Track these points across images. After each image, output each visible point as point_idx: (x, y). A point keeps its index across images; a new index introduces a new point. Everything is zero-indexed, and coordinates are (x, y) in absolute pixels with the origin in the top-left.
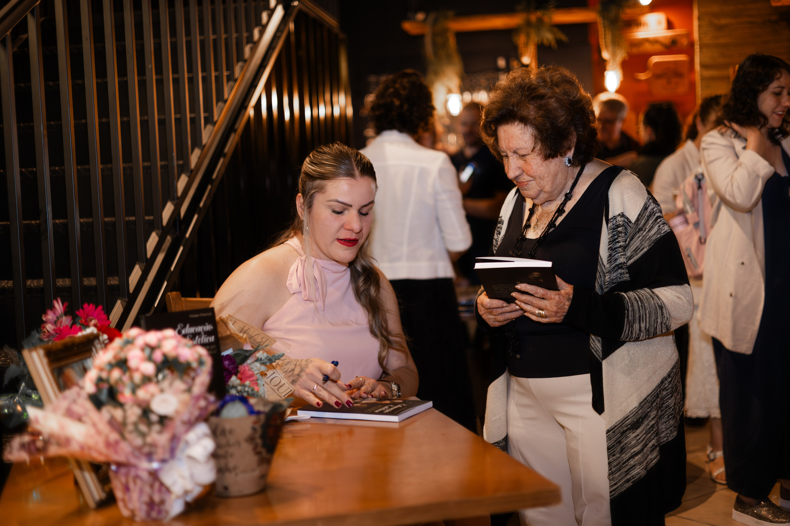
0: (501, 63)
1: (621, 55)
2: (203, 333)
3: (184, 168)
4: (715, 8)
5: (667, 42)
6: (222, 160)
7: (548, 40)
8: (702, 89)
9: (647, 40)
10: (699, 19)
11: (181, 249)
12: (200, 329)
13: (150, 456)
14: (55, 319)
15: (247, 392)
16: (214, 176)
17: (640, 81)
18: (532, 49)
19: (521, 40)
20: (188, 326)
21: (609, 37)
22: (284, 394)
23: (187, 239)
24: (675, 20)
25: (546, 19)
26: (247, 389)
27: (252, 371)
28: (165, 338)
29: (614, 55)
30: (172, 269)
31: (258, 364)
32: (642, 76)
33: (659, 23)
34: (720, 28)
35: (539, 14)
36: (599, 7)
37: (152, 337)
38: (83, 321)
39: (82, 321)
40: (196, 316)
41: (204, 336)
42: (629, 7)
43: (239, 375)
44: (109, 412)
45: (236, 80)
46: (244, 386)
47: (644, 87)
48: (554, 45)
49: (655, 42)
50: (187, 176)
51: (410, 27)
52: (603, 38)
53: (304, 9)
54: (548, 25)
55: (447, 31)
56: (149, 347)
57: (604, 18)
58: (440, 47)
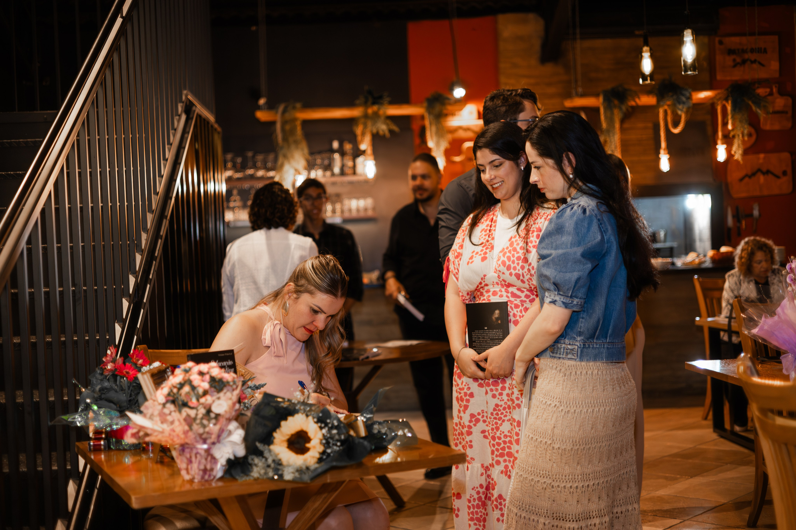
0: (336, 145)
1: (444, 145)
2: (226, 366)
6: (160, 241)
7: (383, 131)
9: (460, 128)
12: (225, 363)
14: (111, 360)
16: (156, 255)
17: (454, 162)
18: (368, 137)
19: (359, 130)
20: (217, 361)
21: (434, 129)
25: (381, 112)
26: (247, 405)
27: (246, 395)
29: (438, 144)
31: (249, 390)
32: (457, 159)
33: (471, 113)
35: (375, 108)
36: (425, 104)
40: (223, 355)
41: (227, 369)
42: (450, 104)
47: (458, 168)
48: (388, 134)
49: (467, 129)
50: (140, 254)
51: (262, 115)
52: (429, 130)
53: (200, 113)
54: (383, 118)
55: (295, 120)
56: (201, 374)
57: (430, 113)
58: (288, 134)
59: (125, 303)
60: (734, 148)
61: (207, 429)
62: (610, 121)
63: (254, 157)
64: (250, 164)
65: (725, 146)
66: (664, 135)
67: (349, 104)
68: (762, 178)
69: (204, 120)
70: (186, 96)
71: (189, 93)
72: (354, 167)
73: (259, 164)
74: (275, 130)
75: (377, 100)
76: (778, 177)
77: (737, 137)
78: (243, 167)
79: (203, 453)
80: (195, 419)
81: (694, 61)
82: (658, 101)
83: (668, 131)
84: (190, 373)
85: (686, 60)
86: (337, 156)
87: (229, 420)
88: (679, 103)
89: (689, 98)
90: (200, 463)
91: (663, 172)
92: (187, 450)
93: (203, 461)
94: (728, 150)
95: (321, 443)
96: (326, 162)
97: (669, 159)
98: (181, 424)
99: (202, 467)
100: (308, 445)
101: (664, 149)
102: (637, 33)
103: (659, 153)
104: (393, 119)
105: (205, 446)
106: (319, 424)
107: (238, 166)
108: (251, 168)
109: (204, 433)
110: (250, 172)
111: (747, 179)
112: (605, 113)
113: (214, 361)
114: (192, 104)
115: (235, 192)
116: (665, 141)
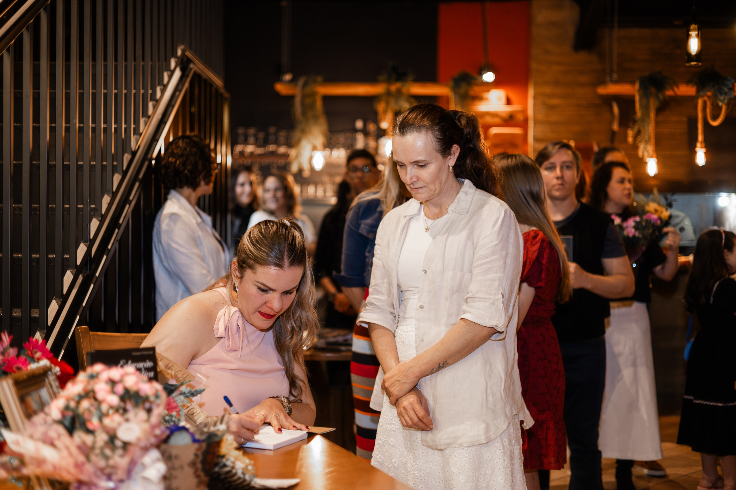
0: (359, 124)
2: (143, 369)
3: (96, 212)
4: (548, 90)
5: (505, 115)
6: (127, 206)
9: (488, 113)
10: (535, 97)
11: (92, 286)
12: (141, 365)
13: (109, 477)
16: (121, 222)
18: (390, 116)
19: (381, 107)
20: (130, 362)
23: (98, 278)
24: (513, 97)
25: (405, 90)
26: (174, 419)
27: (177, 404)
28: (127, 374)
30: (84, 304)
31: (182, 397)
33: (499, 98)
34: (551, 108)
35: (398, 85)
36: (451, 83)
37: (115, 373)
38: (30, 353)
39: (28, 353)
40: (139, 353)
41: (145, 372)
42: (478, 85)
44: (80, 437)
45: (141, 134)
46: (171, 416)
49: (495, 115)
50: (98, 220)
51: (281, 88)
53: (198, 71)
54: (405, 96)
55: (315, 94)
57: (455, 94)
58: (308, 108)
59: (68, 277)
62: (646, 108)
64: (272, 139)
66: (702, 128)
67: (372, 80)
70: (183, 52)
71: (187, 49)
72: (377, 147)
73: (282, 140)
74: (294, 105)
75: (401, 77)
78: (265, 143)
82: (698, 91)
83: (706, 124)
86: (360, 136)
88: (721, 94)
89: (732, 89)
91: (699, 166)
96: (349, 142)
97: (705, 153)
101: (701, 143)
102: (676, 23)
103: (696, 146)
104: (417, 97)
107: (261, 141)
108: (273, 144)
112: (640, 100)
113: (125, 361)
114: (189, 61)
115: (255, 168)
116: (702, 134)
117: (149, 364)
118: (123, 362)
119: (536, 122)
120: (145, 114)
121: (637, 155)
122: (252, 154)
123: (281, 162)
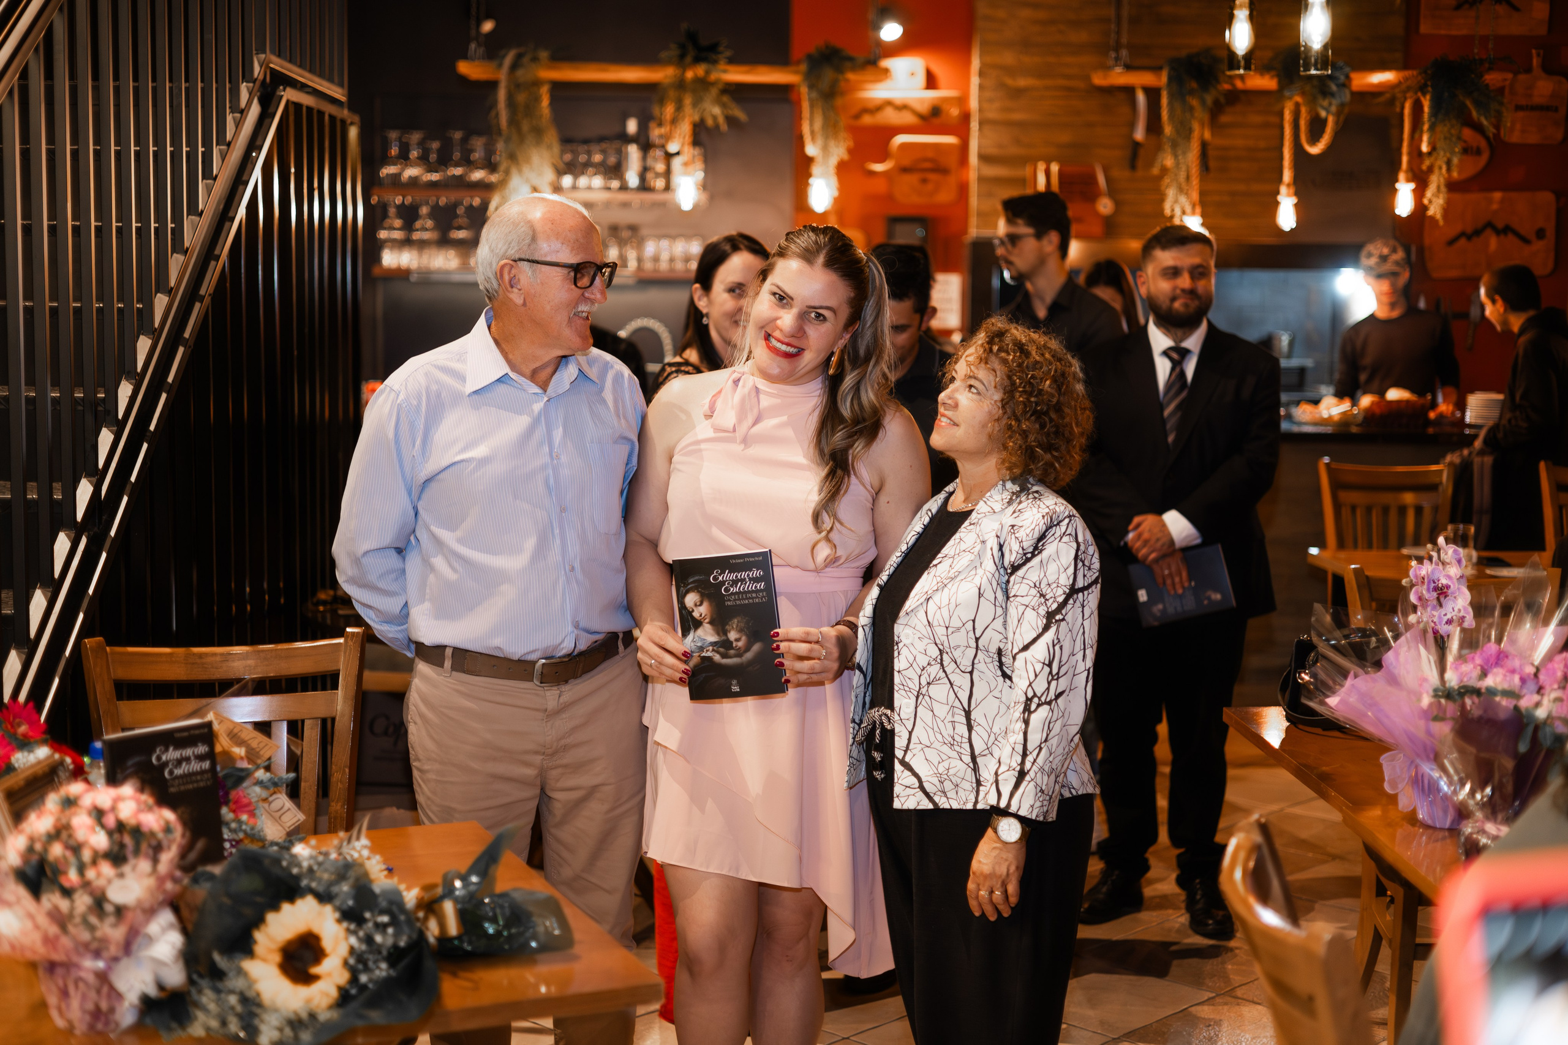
0: (632, 126)
1: (839, 152)
2: (192, 758)
3: (106, 417)
4: (1008, 58)
5: (924, 108)
7: (715, 118)
8: (978, 199)
9: (889, 103)
10: (981, 74)
11: (104, 555)
12: (188, 752)
15: (245, 832)
16: (152, 426)
17: (873, 173)
18: (685, 130)
19: (666, 109)
20: (171, 749)
21: (819, 119)
22: (289, 824)
23: (113, 540)
24: (941, 71)
25: (713, 77)
26: (244, 827)
27: (250, 798)
29: (825, 149)
30: (91, 591)
31: (257, 789)
32: (878, 167)
33: (913, 75)
34: (1017, 93)
35: (700, 70)
36: (803, 67)
38: (9, 727)
39: (7, 727)
40: (185, 734)
42: (854, 69)
43: (231, 804)
45: (187, 248)
46: (240, 822)
47: (880, 187)
48: (724, 127)
49: (903, 107)
50: (111, 431)
51: (469, 69)
52: (808, 122)
54: (714, 91)
55: (537, 83)
56: (99, 814)
57: (811, 87)
58: (522, 112)
59: (62, 544)
60: (1429, 194)
61: (99, 934)
62: (1182, 124)
63: (465, 140)
64: (457, 155)
65: (1412, 186)
66: (1291, 157)
67: (646, 57)
68: (1493, 242)
69: (309, 109)
70: (265, 63)
71: (274, 58)
72: (668, 173)
73: (477, 155)
74: (495, 103)
75: (705, 53)
76: (1526, 241)
77: (1436, 171)
78: (444, 161)
79: (91, 978)
80: (71, 916)
81: (1325, 47)
82: (1282, 87)
83: (1299, 152)
84: (73, 810)
85: (1309, 44)
86: (633, 151)
87: (150, 912)
88: (1324, 95)
89: (1345, 85)
90: (84, 997)
91: (1283, 231)
92: (60, 971)
93: (93, 995)
94: (1419, 193)
95: (346, 963)
96: (612, 160)
97: (1296, 206)
98: (37, 927)
99: (90, 1006)
100: (315, 970)
101: (1288, 185)
103: (1278, 193)
104: (737, 92)
105: (101, 965)
106: (345, 924)
107: (433, 157)
108: (457, 165)
109: (94, 939)
110: (458, 171)
111: (1463, 241)
112: (1170, 104)
113: (163, 748)
114: (279, 80)
115: (424, 210)
116: (1290, 169)
117: (202, 749)
118: (160, 750)
119: (981, 123)
120: (194, 210)
121: (1162, 210)
122: (414, 182)
123: (476, 202)
